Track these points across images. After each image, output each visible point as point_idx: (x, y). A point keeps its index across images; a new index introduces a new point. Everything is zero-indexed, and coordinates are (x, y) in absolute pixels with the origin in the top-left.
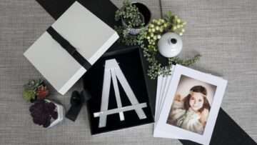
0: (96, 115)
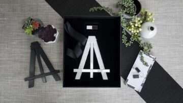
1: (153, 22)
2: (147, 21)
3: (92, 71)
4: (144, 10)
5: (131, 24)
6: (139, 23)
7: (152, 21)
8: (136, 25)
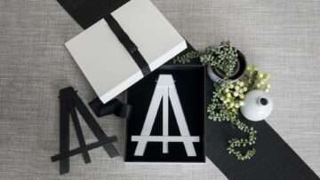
0: (134, 138)
1: (267, 91)
2: (256, 88)
3: (165, 139)
4: (253, 67)
5: (227, 91)
6: (241, 91)
7: (264, 90)
8: (236, 94)
